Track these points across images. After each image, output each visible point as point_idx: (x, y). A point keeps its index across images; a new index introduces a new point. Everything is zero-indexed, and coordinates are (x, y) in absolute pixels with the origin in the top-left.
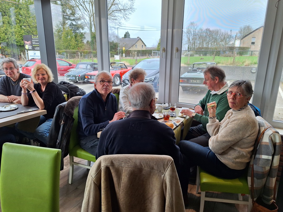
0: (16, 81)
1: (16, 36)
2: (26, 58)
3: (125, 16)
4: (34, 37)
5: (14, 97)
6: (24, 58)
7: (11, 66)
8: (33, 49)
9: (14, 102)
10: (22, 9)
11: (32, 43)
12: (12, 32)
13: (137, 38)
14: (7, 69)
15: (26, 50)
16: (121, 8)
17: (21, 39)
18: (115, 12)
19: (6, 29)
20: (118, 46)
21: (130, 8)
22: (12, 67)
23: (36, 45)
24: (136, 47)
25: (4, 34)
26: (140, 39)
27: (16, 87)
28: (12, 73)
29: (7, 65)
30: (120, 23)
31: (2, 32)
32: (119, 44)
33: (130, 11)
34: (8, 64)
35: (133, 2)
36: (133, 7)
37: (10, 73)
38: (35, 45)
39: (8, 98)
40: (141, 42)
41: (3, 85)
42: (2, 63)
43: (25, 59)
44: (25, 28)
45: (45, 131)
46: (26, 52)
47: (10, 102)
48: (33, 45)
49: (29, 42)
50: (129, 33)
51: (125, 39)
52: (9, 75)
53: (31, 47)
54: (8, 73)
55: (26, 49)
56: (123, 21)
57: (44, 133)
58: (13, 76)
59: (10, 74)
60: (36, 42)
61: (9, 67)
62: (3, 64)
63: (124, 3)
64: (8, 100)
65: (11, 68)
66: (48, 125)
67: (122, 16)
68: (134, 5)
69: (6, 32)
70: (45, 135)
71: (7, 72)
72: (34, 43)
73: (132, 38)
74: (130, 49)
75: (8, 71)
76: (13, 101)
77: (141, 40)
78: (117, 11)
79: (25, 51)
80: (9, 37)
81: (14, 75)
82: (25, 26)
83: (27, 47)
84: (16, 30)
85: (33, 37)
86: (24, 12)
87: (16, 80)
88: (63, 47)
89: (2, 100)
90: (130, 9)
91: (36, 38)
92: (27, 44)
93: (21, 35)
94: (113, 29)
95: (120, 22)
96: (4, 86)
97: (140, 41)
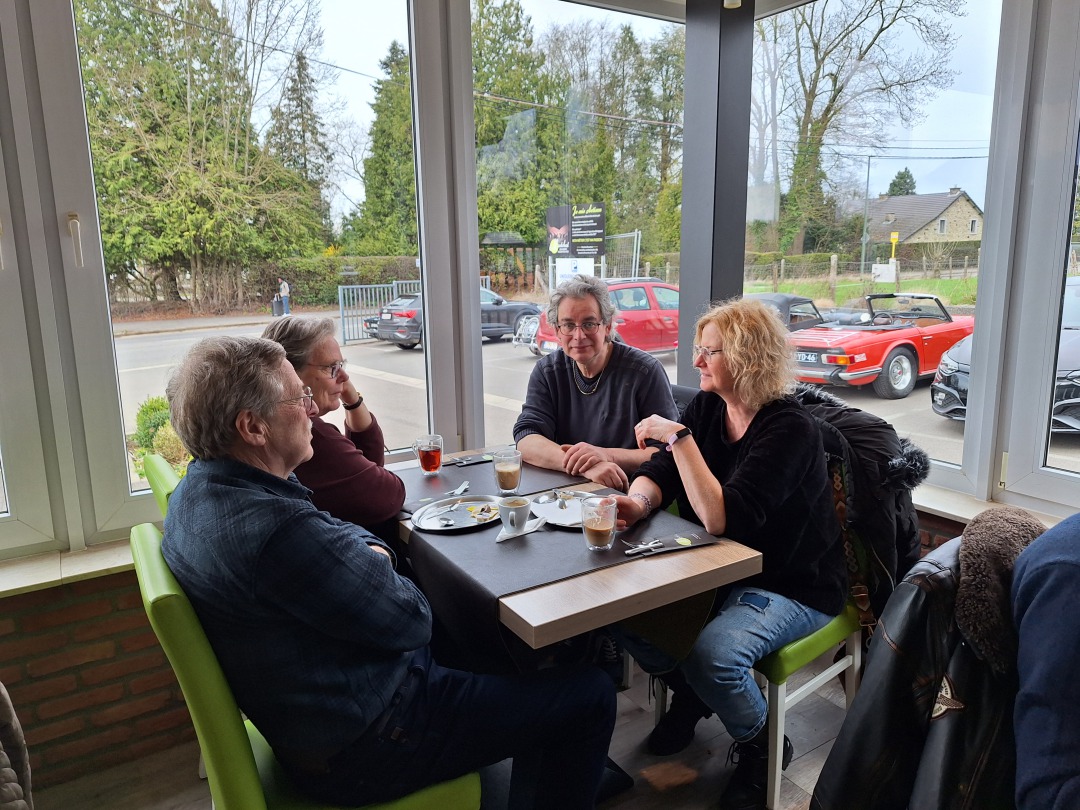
0: (595, 378)
1: (523, 213)
2: (547, 284)
3: (906, 109)
4: (581, 212)
5: (589, 450)
6: (542, 283)
7: (590, 315)
8: (574, 252)
9: (589, 475)
10: (549, 126)
11: (570, 233)
12: (513, 201)
13: (951, 193)
14: (570, 324)
15: (550, 258)
16: (889, 79)
17: (537, 222)
18: (862, 96)
19: (497, 193)
20: (862, 230)
21: (930, 72)
22: (592, 318)
23: (583, 240)
24: (942, 230)
25: (491, 209)
26: (964, 195)
27: (592, 406)
28: (588, 343)
29: (573, 310)
30: (878, 138)
31: (487, 201)
32: (869, 220)
33: (928, 87)
34: (578, 303)
35: (947, 46)
36: (944, 68)
37: (581, 341)
38: (579, 240)
39: (566, 455)
40: (968, 208)
41: (544, 390)
42: (557, 298)
43: (544, 287)
44: (548, 186)
45: (739, 664)
46: (551, 264)
47: (573, 473)
48: (574, 241)
49: (561, 232)
50: (910, 177)
51: (894, 198)
52: (575, 350)
53: (567, 246)
54: (574, 343)
55: (551, 254)
56: (894, 129)
57: (734, 675)
58: (591, 354)
59: (582, 349)
60: (584, 228)
61: (581, 316)
62: (558, 303)
63: (905, 57)
64: (563, 465)
65: (587, 323)
66: (754, 631)
67: (893, 108)
68: (948, 58)
69: (496, 201)
70: (735, 687)
71: (570, 339)
72: (576, 232)
73: (922, 195)
74: (915, 240)
75: (577, 334)
76: (584, 471)
77: (969, 200)
78: (869, 94)
79: (546, 261)
80: (505, 218)
81: (593, 354)
82: (549, 180)
83: (554, 246)
84: (524, 194)
85: (576, 212)
86: (552, 134)
87: (596, 373)
88: (658, 243)
89: (541, 458)
90: (931, 78)
91: (584, 214)
92: (556, 237)
93: (536, 208)
94: (851, 162)
95: (881, 134)
96: (547, 395)
97: (962, 202)
